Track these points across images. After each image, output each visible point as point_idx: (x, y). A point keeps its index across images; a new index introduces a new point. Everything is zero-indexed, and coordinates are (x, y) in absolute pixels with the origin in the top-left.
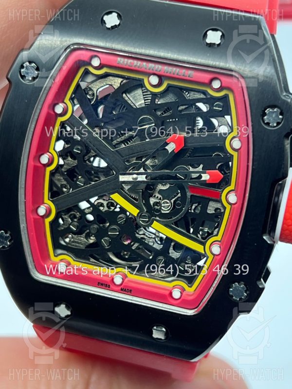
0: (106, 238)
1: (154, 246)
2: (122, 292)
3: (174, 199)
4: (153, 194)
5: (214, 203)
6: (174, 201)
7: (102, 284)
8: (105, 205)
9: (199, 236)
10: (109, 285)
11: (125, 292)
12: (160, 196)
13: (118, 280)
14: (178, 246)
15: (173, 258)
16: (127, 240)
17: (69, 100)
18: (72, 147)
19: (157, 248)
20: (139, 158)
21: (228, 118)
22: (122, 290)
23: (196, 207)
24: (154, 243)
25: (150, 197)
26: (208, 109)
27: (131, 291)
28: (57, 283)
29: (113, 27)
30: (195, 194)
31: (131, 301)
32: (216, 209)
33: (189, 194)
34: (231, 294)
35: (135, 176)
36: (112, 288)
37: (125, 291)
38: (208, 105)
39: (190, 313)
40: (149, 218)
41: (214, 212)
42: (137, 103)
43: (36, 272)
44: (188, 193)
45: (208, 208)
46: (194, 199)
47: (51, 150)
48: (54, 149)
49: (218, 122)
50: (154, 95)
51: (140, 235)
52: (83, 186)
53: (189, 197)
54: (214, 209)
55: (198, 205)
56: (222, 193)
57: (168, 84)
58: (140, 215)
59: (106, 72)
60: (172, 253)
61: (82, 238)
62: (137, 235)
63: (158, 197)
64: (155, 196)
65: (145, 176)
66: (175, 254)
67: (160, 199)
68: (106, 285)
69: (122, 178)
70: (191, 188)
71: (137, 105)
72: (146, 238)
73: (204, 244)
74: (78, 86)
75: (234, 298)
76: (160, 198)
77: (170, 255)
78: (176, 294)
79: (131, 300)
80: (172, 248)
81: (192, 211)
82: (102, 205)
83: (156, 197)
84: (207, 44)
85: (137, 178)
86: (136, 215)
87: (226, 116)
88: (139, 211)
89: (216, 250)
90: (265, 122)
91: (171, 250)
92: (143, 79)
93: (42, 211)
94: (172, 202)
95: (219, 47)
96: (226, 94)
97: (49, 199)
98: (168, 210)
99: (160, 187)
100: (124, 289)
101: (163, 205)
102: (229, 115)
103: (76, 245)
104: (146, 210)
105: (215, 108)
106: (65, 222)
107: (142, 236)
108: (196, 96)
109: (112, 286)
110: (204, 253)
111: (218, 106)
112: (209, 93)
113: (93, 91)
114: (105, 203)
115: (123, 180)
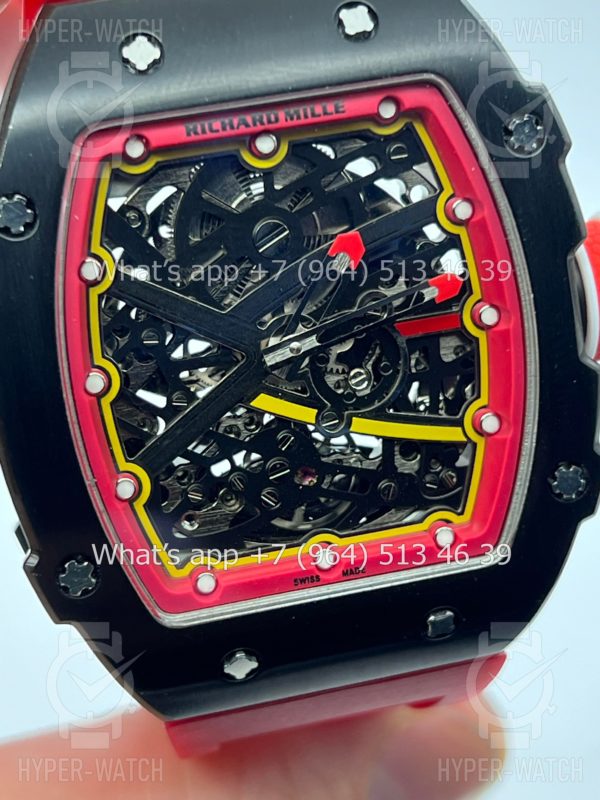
0: (269, 490)
1: (364, 467)
2: (345, 578)
3: (371, 362)
4: (327, 369)
5: (449, 339)
6: (374, 366)
7: (303, 581)
8: (242, 428)
10: (317, 577)
11: (352, 576)
12: (340, 368)
14: (409, 447)
15: (409, 475)
16: (307, 476)
17: (101, 245)
18: (136, 339)
19: (371, 468)
21: (423, 169)
22: (345, 574)
23: (418, 359)
24: (361, 462)
25: (324, 376)
26: (378, 164)
28: (213, 616)
29: (150, 67)
30: (413, 336)
32: (456, 350)
33: (401, 341)
34: (557, 491)
35: (295, 345)
36: (324, 580)
37: (352, 573)
38: (375, 158)
40: (341, 418)
41: (454, 357)
42: (232, 202)
43: (161, 614)
45: (442, 352)
46: (413, 344)
47: (98, 360)
48: (104, 357)
49: (405, 183)
50: (268, 176)
51: (329, 456)
52: (187, 407)
53: (404, 345)
54: (452, 350)
55: (420, 355)
56: (461, 315)
57: (290, 143)
58: (321, 417)
59: (157, 163)
60: (403, 465)
62: (323, 459)
63: (337, 370)
64: (332, 370)
65: (314, 337)
66: (408, 466)
67: (343, 372)
68: (312, 577)
71: (234, 206)
72: (341, 457)
73: (460, 423)
74: (108, 210)
75: (565, 496)
76: (343, 370)
77: (399, 470)
78: (445, 538)
79: (370, 586)
80: (399, 457)
81: (414, 371)
82: (235, 429)
83: (334, 371)
84: (349, 37)
86: (314, 422)
88: (316, 411)
89: (490, 423)
91: (399, 460)
92: (238, 151)
93: (126, 489)
94: (370, 368)
96: (406, 125)
97: (127, 461)
98: (366, 388)
99: (337, 350)
100: (350, 571)
101: (354, 381)
102: (424, 161)
103: (209, 530)
104: (329, 405)
105: (393, 158)
106: (171, 492)
107: (334, 457)
108: (346, 147)
109: (322, 576)
110: (465, 439)
111: (398, 151)
112: (374, 134)
113: (136, 210)
114: (240, 423)
115: (273, 362)
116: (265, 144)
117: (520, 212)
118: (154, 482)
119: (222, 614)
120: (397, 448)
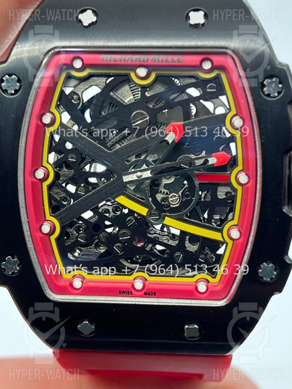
0: (118, 244)
1: (169, 243)
2: (145, 296)
3: (181, 191)
4: (158, 190)
5: (223, 188)
6: (182, 193)
7: (123, 292)
8: (111, 210)
9: (213, 224)
10: (131, 292)
11: (149, 296)
12: (166, 191)
13: (139, 285)
14: (194, 238)
15: (192, 252)
16: (139, 242)
17: (55, 108)
18: (66, 157)
19: (173, 245)
20: (138, 156)
21: (223, 98)
22: (145, 294)
23: (206, 195)
24: (168, 241)
25: (156, 194)
26: (201, 92)
27: (155, 293)
28: (76, 300)
29: (90, 25)
30: (203, 182)
31: (157, 304)
32: (227, 194)
33: (197, 182)
34: (261, 275)
35: (139, 174)
36: (134, 295)
37: (149, 294)
38: (200, 89)
39: (221, 303)
40: (160, 216)
41: (225, 197)
42: (126, 99)
43: (51, 293)
44: (195, 182)
45: (218, 194)
46: (202, 187)
47: (45, 164)
48: (48, 162)
49: (214, 104)
50: (144, 88)
51: (153, 234)
52: (84, 195)
53: (198, 186)
54: (224, 194)
55: (207, 192)
56: (231, 176)
57: (156, 74)
58: (150, 214)
59: (89, 73)
60: (189, 247)
61: (92, 249)
62: (149, 235)
63: (164, 192)
64: (161, 191)
65: (150, 171)
66: (192, 248)
67: (167, 194)
68: (128, 292)
69: (126, 179)
70: (198, 176)
71: (126, 101)
72: (159, 236)
73: (221, 231)
74: (62, 92)
75: (264, 279)
76: (167, 192)
77: (187, 249)
78: (202, 288)
79: (157, 302)
80: (188, 242)
81: (203, 200)
82: (107, 211)
84: (191, 25)
85: (141, 176)
86: (145, 215)
87: (220, 97)
88: (148, 210)
89: (235, 234)
90: (266, 94)
91: (187, 244)
92: (130, 74)
93: (46, 228)
94: (180, 194)
95: (204, 27)
96: (217, 74)
97: (51, 215)
98: (177, 204)
99: (165, 181)
100: (148, 292)
101: (171, 199)
102: (224, 95)
103: (86, 258)
104: (155, 208)
105: (208, 90)
106: (71, 236)
107: (155, 235)
108: (186, 81)
109: (134, 292)
110: (222, 240)
111: (211, 87)
112: (200, 76)
113: (78, 95)
114: (110, 209)
115: (127, 180)
116: (142, 72)
117: (262, 126)
118: (62, 228)
119: (80, 300)
120: (187, 237)
